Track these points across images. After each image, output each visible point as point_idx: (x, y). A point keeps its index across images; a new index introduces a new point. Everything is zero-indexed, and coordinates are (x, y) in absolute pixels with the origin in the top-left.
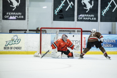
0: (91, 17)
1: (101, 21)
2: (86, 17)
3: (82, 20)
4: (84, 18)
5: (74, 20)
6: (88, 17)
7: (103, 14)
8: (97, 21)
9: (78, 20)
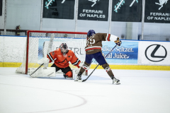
0: (99, 14)
1: (113, 20)
2: (90, 14)
3: (85, 18)
4: (88, 15)
5: (72, 18)
6: (93, 14)
7: (116, 10)
8: (106, 19)
9: (79, 18)
